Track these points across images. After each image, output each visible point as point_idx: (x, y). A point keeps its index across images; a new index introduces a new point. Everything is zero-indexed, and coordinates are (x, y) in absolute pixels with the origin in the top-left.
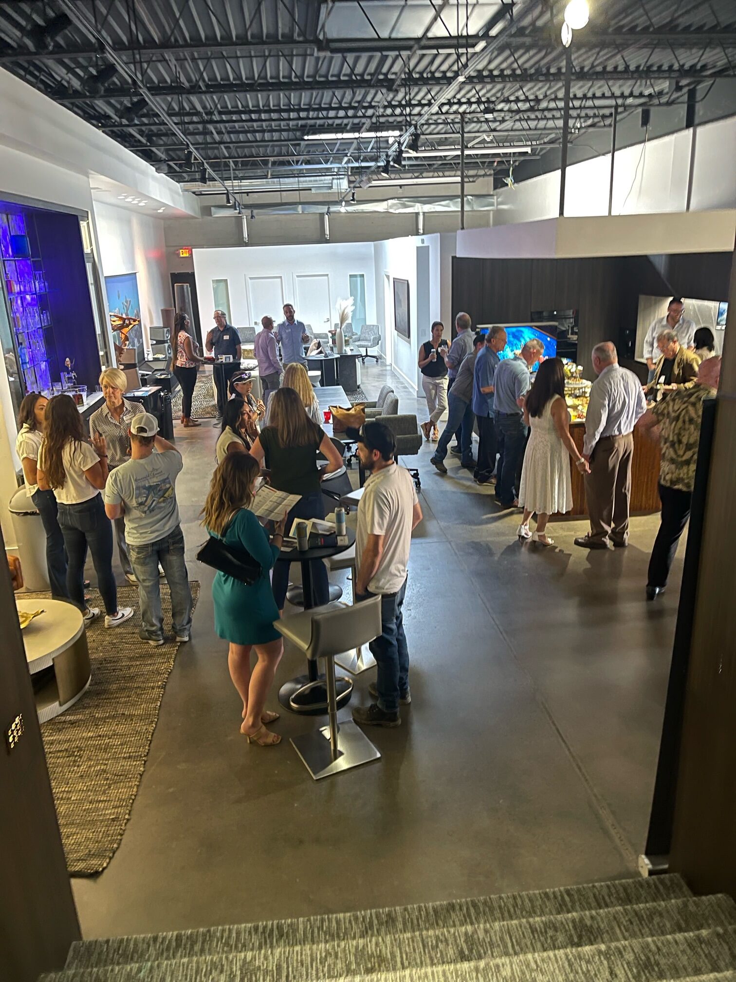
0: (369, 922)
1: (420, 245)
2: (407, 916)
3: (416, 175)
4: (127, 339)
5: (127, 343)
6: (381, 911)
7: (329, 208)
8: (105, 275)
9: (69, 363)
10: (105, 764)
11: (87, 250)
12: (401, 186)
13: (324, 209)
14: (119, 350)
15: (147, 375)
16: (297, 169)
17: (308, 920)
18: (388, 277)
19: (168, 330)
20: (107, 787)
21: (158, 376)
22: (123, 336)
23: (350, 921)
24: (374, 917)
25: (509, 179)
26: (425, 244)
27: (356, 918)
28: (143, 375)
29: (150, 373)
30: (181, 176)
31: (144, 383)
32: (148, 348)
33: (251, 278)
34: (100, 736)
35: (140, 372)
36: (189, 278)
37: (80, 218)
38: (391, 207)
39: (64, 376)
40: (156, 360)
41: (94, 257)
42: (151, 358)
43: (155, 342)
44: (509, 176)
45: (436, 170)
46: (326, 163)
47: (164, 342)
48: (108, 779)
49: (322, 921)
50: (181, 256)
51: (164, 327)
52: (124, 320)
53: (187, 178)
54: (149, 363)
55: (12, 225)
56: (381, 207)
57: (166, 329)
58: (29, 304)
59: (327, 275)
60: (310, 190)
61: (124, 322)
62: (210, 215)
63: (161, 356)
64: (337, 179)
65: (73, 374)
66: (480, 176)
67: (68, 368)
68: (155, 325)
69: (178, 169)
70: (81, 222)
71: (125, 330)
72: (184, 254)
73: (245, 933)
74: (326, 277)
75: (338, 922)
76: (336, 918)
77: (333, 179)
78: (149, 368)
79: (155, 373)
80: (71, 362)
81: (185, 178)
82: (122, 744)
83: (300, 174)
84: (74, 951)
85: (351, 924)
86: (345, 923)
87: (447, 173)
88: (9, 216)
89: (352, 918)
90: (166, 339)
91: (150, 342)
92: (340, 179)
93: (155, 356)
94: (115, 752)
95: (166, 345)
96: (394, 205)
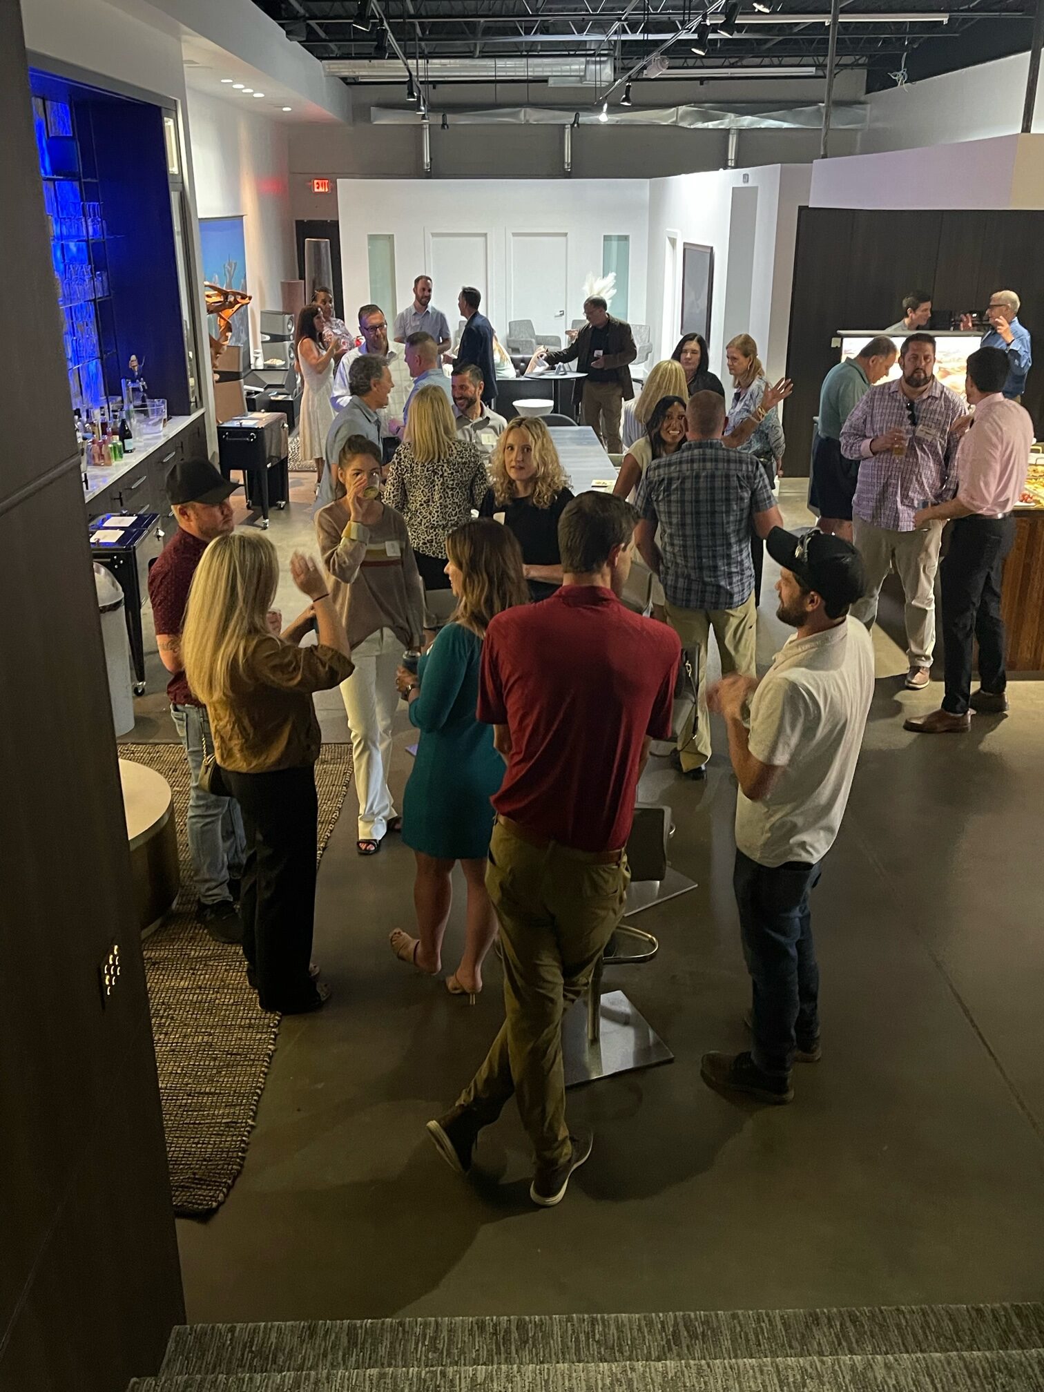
0: (674, 1332)
1: (741, 185)
2: (738, 1329)
3: (733, 60)
4: (229, 328)
5: (229, 334)
6: (692, 1315)
7: (577, 116)
8: (200, 216)
9: (135, 363)
10: (210, 1034)
11: (173, 169)
12: (702, 80)
13: (567, 118)
14: (216, 346)
15: (257, 393)
16: (527, 42)
17: (568, 1320)
18: (673, 242)
19: (291, 319)
20: (214, 1071)
21: (274, 396)
22: (223, 322)
23: (640, 1329)
24: (681, 1324)
25: (899, 74)
26: (750, 184)
27: (650, 1324)
28: (249, 393)
29: (262, 390)
30: (326, 47)
31: (252, 406)
32: (256, 347)
33: (434, 235)
34: (200, 988)
35: (246, 387)
36: (330, 230)
37: (163, 110)
38: (683, 118)
39: (127, 386)
40: (270, 368)
41: (183, 182)
42: (260, 364)
43: (268, 338)
44: (899, 70)
45: (770, 53)
46: (581, 31)
47: (282, 339)
48: (215, 1059)
49: (593, 1322)
50: (316, 190)
51: (284, 313)
52: (225, 294)
53: (337, 52)
54: (258, 373)
55: (51, 119)
56: (665, 117)
57: (287, 317)
58: (73, 260)
59: (566, 235)
60: (546, 81)
61: (226, 298)
62: (369, 120)
63: (279, 363)
64: (596, 63)
65: (141, 384)
66: (846, 66)
67: (134, 374)
68: (269, 308)
69: (323, 35)
70: (165, 119)
71: (227, 313)
72: (320, 188)
73: (463, 1332)
74: (563, 239)
75: (620, 1328)
76: (616, 1320)
77: (587, 62)
78: (259, 383)
79: (269, 390)
80: (140, 363)
81: (332, 52)
82: (235, 1004)
83: (530, 52)
84: (177, 1343)
85: (643, 1333)
86: (631, 1329)
87: (786, 60)
88: (48, 103)
89: (643, 1323)
90: (287, 333)
91: (260, 337)
92: (601, 62)
93: (268, 362)
94: (225, 1015)
95: (287, 344)
96: (686, 115)
